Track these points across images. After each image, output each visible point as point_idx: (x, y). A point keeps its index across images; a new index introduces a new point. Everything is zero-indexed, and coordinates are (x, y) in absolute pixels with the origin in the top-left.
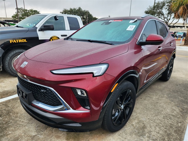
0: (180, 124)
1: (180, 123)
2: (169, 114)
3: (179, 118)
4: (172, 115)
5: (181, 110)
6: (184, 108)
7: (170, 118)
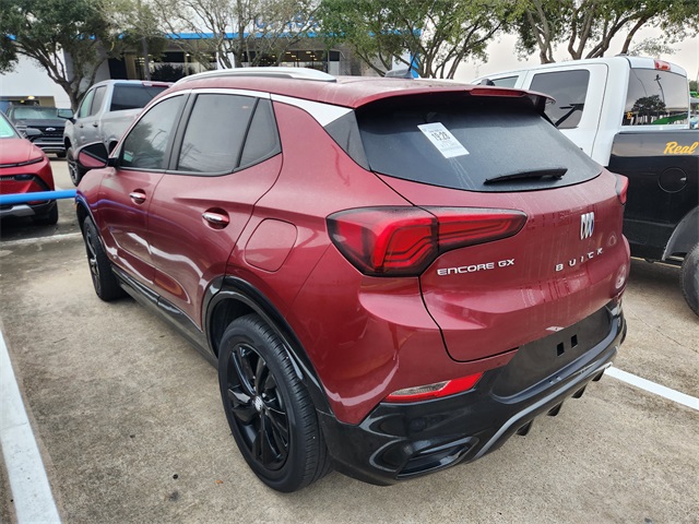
0: (25, 349)
1: (26, 353)
2: (61, 351)
3: (36, 357)
4: (55, 353)
5: (47, 376)
6: (45, 387)
7: (52, 347)
